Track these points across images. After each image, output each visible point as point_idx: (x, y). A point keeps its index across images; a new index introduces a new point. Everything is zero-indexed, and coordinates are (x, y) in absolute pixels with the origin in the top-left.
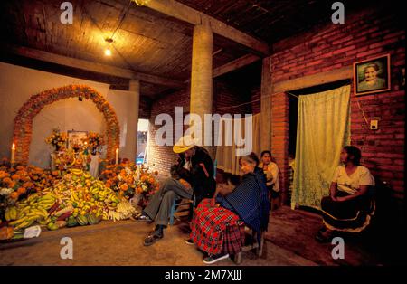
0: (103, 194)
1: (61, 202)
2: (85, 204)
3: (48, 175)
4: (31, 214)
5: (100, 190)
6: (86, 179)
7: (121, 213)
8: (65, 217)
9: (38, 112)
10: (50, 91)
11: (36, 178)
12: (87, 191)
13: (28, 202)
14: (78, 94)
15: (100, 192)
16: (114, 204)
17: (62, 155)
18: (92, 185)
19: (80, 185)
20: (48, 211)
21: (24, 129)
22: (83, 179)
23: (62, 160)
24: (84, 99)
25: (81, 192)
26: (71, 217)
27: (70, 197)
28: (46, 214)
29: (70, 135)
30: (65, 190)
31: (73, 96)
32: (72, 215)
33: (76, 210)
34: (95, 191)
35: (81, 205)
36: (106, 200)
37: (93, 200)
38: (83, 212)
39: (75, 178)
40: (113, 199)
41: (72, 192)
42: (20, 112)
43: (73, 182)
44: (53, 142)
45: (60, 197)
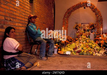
0: (93, 46)
1: (77, 47)
2: (86, 49)
3: (74, 40)
4: (68, 49)
5: (93, 44)
6: (87, 39)
7: (101, 53)
8: (79, 52)
9: (70, 15)
10: (73, 7)
11: (70, 40)
12: (87, 44)
13: (67, 46)
14: (83, 6)
15: (93, 45)
16: (98, 50)
17: (79, 32)
18: (89, 42)
19: (85, 42)
20: (73, 49)
21: (66, 22)
22: (86, 40)
23: (79, 34)
24: (86, 7)
25: (85, 44)
26: (81, 52)
27: (81, 46)
28: (73, 50)
29: (82, 25)
30: (79, 43)
31: (81, 7)
32: (81, 51)
33: (83, 50)
34: (90, 44)
35: (85, 49)
36: (95, 48)
37: (89, 48)
38: (85, 51)
39: (83, 39)
40: (98, 48)
41: (81, 44)
42: (64, 16)
43: (82, 41)
44: (76, 28)
45: (77, 45)
